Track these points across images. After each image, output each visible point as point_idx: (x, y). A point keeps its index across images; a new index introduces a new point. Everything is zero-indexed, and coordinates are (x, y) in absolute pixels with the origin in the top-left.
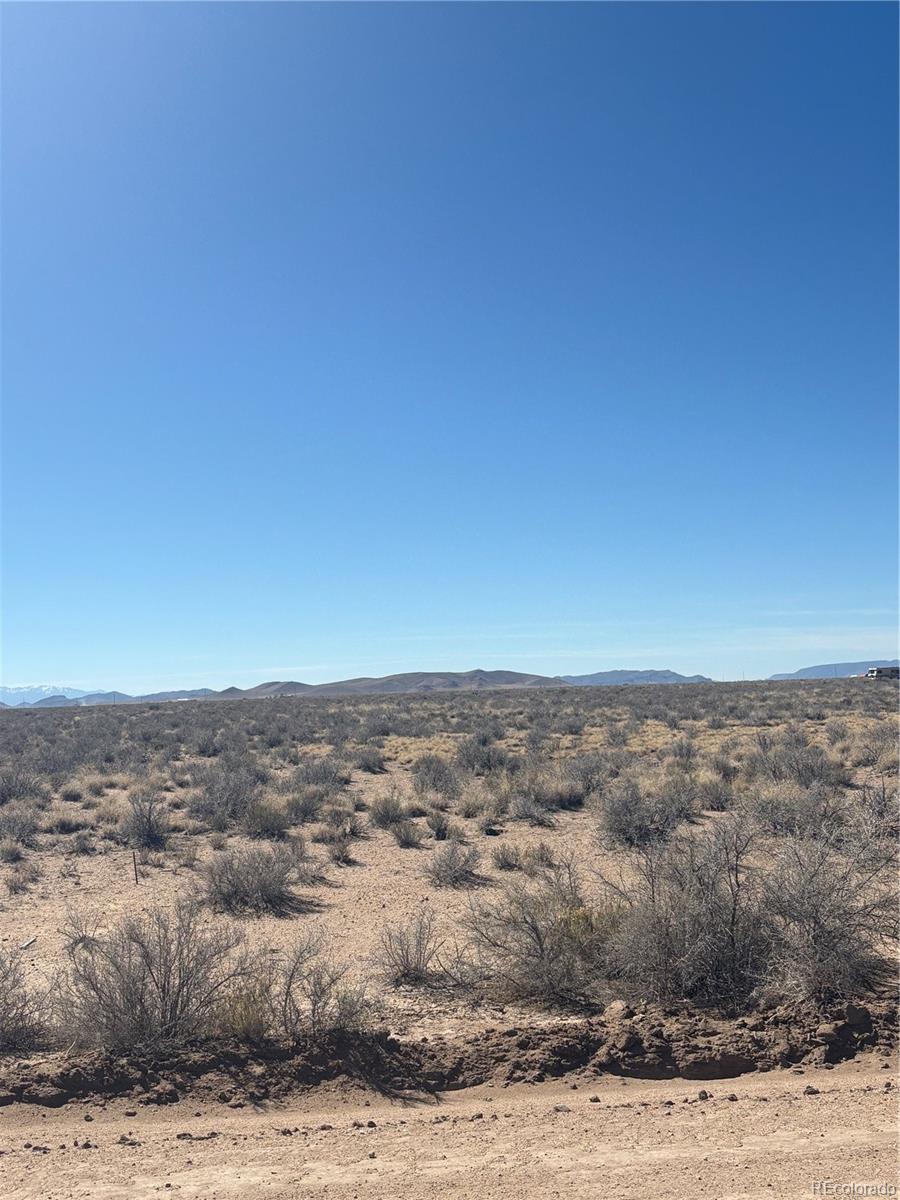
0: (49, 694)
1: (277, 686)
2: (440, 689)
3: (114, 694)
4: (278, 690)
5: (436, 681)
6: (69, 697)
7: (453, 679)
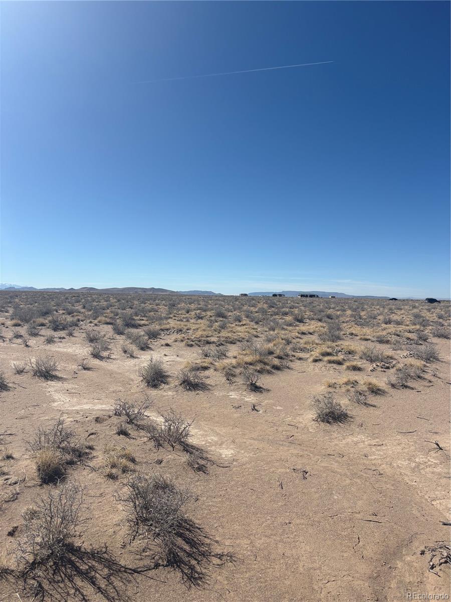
0: (8, 286)
1: (86, 289)
2: (140, 293)
3: (32, 288)
4: (88, 290)
5: (139, 290)
6: (16, 288)
7: (144, 290)
